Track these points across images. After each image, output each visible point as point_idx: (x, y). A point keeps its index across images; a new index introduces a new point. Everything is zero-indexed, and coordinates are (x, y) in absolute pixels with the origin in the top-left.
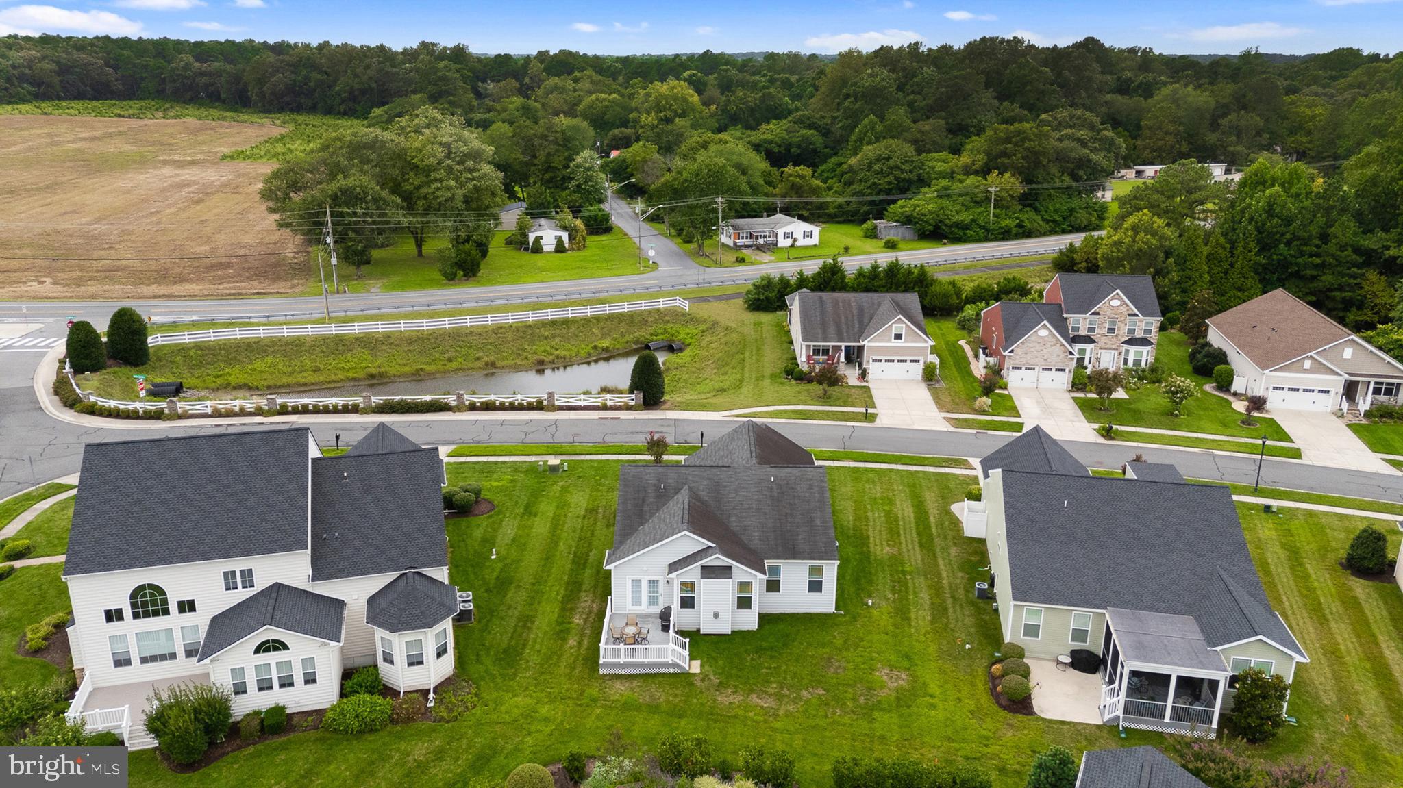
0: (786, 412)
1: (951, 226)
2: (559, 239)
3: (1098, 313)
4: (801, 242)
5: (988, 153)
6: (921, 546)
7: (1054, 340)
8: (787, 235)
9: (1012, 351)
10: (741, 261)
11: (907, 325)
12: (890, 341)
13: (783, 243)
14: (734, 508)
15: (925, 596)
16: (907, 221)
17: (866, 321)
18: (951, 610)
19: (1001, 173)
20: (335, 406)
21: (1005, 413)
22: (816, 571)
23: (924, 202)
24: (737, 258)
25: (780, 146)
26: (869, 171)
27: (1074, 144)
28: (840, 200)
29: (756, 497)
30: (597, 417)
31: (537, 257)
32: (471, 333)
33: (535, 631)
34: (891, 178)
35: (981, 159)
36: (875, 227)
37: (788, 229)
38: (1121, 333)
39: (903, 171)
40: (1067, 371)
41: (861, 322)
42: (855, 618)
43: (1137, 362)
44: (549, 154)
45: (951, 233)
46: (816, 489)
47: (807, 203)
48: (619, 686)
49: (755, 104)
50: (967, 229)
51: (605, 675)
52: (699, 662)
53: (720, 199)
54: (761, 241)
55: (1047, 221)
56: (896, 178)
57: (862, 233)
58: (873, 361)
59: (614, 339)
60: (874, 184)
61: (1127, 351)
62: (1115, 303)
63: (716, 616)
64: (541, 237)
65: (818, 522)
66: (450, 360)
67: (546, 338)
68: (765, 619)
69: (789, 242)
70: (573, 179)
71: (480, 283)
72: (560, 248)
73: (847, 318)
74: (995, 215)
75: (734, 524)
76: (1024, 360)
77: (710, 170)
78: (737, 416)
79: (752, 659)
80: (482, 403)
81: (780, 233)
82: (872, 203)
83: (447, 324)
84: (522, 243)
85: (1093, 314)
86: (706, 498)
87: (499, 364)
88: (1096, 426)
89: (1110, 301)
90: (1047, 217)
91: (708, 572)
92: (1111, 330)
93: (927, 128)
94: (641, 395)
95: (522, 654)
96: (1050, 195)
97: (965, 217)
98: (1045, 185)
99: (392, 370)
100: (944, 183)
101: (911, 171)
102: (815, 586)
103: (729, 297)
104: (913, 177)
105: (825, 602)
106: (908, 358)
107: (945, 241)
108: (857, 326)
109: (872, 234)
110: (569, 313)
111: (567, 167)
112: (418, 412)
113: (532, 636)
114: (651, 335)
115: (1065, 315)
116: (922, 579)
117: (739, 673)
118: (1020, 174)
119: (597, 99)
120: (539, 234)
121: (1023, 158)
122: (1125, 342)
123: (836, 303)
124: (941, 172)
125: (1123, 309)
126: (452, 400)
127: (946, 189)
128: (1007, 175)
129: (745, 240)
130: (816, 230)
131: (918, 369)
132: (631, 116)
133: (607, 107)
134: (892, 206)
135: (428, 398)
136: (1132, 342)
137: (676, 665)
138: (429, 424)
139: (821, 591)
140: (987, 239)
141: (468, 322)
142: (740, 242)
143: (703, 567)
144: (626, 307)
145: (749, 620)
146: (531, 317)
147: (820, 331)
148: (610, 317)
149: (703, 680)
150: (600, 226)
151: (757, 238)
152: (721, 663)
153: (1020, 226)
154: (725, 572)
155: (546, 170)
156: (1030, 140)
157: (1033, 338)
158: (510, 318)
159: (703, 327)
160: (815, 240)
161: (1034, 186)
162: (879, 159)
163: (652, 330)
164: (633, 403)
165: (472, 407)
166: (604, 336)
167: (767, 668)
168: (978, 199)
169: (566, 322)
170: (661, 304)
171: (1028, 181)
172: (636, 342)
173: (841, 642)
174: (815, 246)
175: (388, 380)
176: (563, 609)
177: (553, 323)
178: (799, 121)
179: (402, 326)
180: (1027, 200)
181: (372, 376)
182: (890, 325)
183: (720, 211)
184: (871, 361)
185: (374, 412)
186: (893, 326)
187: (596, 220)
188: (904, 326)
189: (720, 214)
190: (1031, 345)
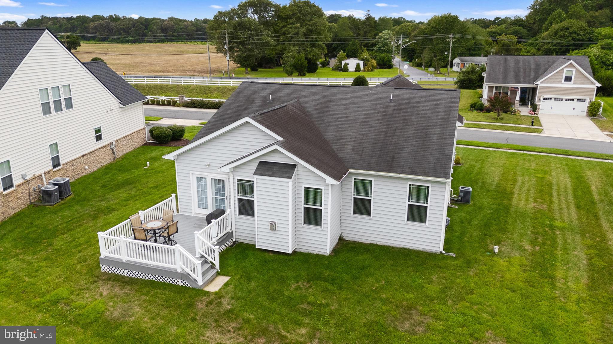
2: (358, 65)
12: (560, 82)
14: (337, 120)
17: (541, 72)
20: (163, 102)
22: (420, 191)
26: (554, 37)
29: (365, 112)
34: (570, 39)
39: (580, 34)
41: (536, 73)
42: (469, 264)
51: (105, 274)
52: (227, 279)
53: (452, 36)
56: (574, 39)
58: (544, 99)
60: (559, 43)
63: (273, 227)
64: (348, 64)
65: (434, 138)
68: (345, 246)
72: (358, 69)
73: (525, 70)
75: (330, 134)
79: (298, 288)
84: (338, 67)
86: (310, 110)
91: (266, 167)
93: (597, 14)
95: (56, 237)
102: (417, 214)
103: (447, 85)
104: (586, 38)
105: (432, 236)
106: (576, 97)
108: (533, 75)
111: (374, 38)
112: (209, 108)
116: (578, 237)
117: (267, 303)
120: (347, 61)
123: (517, 61)
131: (583, 107)
137: (185, 276)
139: (425, 222)
143: (261, 163)
145: (321, 241)
147: (502, 77)
149: (210, 303)
150: (386, 64)
152: (253, 284)
154: (286, 170)
162: (563, 29)
167: (309, 303)
173: (437, 288)
182: (563, 69)
183: (451, 43)
184: (542, 99)
185: (184, 106)
186: (565, 69)
187: (383, 61)
188: (574, 70)
189: (451, 45)
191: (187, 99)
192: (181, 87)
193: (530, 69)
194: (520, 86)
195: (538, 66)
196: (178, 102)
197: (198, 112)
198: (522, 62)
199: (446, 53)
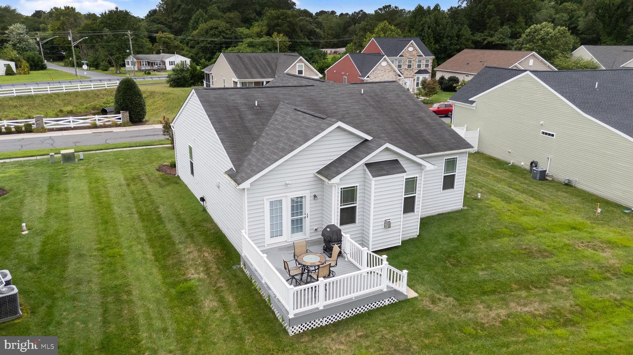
2: (8, 67)
3: (403, 56)
7: (390, 68)
8: (171, 63)
9: (368, 77)
11: (305, 64)
13: (169, 67)
17: (274, 67)
19: (278, 34)
22: (451, 164)
26: (207, 35)
29: (357, 107)
33: (139, 303)
34: (221, 37)
35: (265, 29)
37: (171, 59)
38: (414, 67)
41: (271, 68)
53: (129, 32)
54: (156, 67)
56: (224, 37)
61: (418, 78)
62: (411, 49)
63: (388, 225)
68: (425, 222)
69: (172, 67)
72: (9, 72)
73: (260, 65)
81: (167, 61)
85: (400, 56)
89: (408, 48)
91: (375, 169)
92: (409, 66)
100: (250, 39)
101: (231, 34)
102: (449, 182)
104: (233, 37)
105: (457, 198)
108: (269, 70)
114: (104, 103)
118: (287, 35)
121: (287, 27)
122: (416, 73)
125: (415, 53)
128: (281, 35)
136: (420, 72)
139: (453, 187)
143: (367, 165)
144: (79, 88)
145: (415, 225)
147: (247, 73)
148: (68, 94)
150: (39, 67)
151: (152, 65)
164: (120, 122)
166: (66, 104)
169: (31, 97)
170: (106, 86)
172: (94, 109)
182: (295, 64)
183: (130, 40)
186: (297, 64)
187: (33, 61)
188: (303, 64)
189: (131, 43)
190: (378, 72)
193: (264, 65)
195: (268, 62)
198: (253, 59)
199: (128, 51)
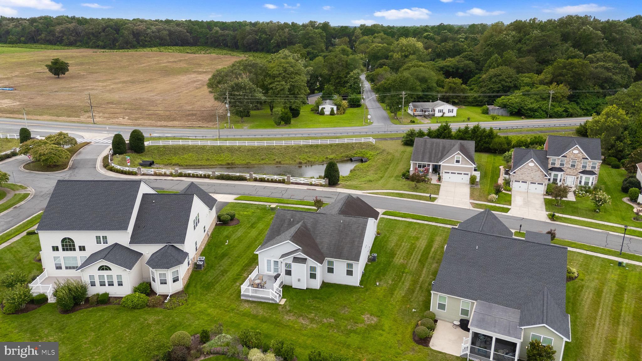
0: (393, 193)
1: (527, 110)
2: (332, 109)
3: (566, 157)
4: (447, 114)
5: (553, 74)
6: (420, 261)
7: (537, 169)
8: (440, 111)
9: (514, 173)
10: (413, 122)
11: (462, 156)
12: (453, 163)
13: (438, 114)
14: (320, 233)
15: (407, 285)
16: (504, 106)
17: (445, 153)
18: (416, 292)
19: (558, 84)
20: (201, 175)
21: (504, 203)
22: (350, 265)
23: (515, 98)
24: (411, 121)
25: (453, 68)
26: (489, 81)
27: (603, 70)
28: (476, 95)
29: (331, 229)
30: (306, 188)
31: (321, 116)
32: (275, 148)
33: (225, 277)
34: (500, 85)
35: (549, 76)
36: (488, 109)
37: (441, 108)
38: (579, 167)
39: (506, 82)
40: (544, 185)
41: (442, 153)
42: (367, 290)
43: (587, 183)
44: (338, 71)
45: (527, 113)
46: (360, 228)
47: (458, 96)
48: (246, 305)
49: (450, 49)
50: (535, 111)
51: (243, 300)
52: (285, 300)
53: (404, 93)
54: (427, 113)
55: (583, 109)
56: (502, 85)
57: (481, 112)
58: (445, 172)
59: (337, 155)
60: (491, 88)
61: (581, 177)
62: (576, 152)
63: (299, 280)
64: (324, 108)
65: (356, 243)
66: (263, 159)
67: (306, 152)
68: (325, 285)
69: (441, 114)
70: (348, 82)
71: (290, 127)
72: (332, 113)
73: (436, 151)
74: (552, 105)
76: (521, 178)
77: (401, 79)
78: (369, 193)
79: (310, 302)
80: (260, 178)
81: (437, 110)
82: (490, 97)
83: (265, 144)
84: (316, 110)
85: (563, 157)
87: (282, 162)
88: (548, 213)
89: (573, 150)
90: (583, 107)
91: (296, 260)
92: (573, 166)
93: (524, 61)
94: (328, 180)
95: (214, 286)
96: (586, 96)
97: (535, 106)
98: (584, 91)
99: (237, 162)
100: (527, 88)
101: (511, 82)
102: (350, 273)
103: (398, 139)
104: (512, 85)
105: (355, 280)
106: (463, 172)
107: (523, 117)
109: (486, 112)
110: (319, 142)
111: (346, 77)
112: (233, 180)
113: (223, 279)
114: (354, 154)
115: (548, 157)
116: (410, 277)
117: (300, 307)
118: (569, 84)
119: (376, 46)
120: (323, 106)
121: (571, 77)
122: (580, 172)
123: (432, 144)
124: (526, 83)
125: (580, 155)
126: (247, 176)
127: (528, 91)
128: (561, 85)
129: (419, 112)
130: (455, 109)
131: (467, 179)
132: (389, 54)
133: (380, 50)
134: (498, 99)
135: (238, 174)
136: (584, 172)
137: (272, 300)
138: (235, 186)
139: (352, 275)
140: (546, 118)
141: (275, 143)
142: (416, 113)
143: (294, 258)
144: (346, 141)
145: (316, 284)
146: (302, 143)
147: (421, 157)
148: (337, 145)
149: (283, 308)
150: (356, 104)
151: (425, 112)
152: (295, 301)
153: (566, 111)
154: (303, 261)
155: (337, 78)
156: (576, 68)
157: (526, 167)
158: (293, 143)
159: (378, 152)
160: (454, 114)
161: (577, 91)
162: (496, 76)
163: (355, 152)
164: (324, 183)
165: (256, 180)
166: (332, 153)
167: (314, 307)
168: (544, 97)
169: (317, 146)
170: (363, 140)
171: (574, 88)
172: (347, 157)
173: (354, 300)
174: (454, 116)
175: (233, 166)
176: (242, 269)
177: (311, 146)
178: (465, 57)
179: (247, 143)
180: (571, 98)
181: (228, 164)
182: (454, 156)
183: (404, 99)
184: (444, 172)
185: (215, 179)
186: (456, 156)
187: (353, 102)
190: (525, 170)
191: (217, 173)
192: (199, 148)
193: (439, 150)
194: (431, 164)
195: (444, 147)
196: (211, 175)
197: (227, 185)
198: (435, 144)
